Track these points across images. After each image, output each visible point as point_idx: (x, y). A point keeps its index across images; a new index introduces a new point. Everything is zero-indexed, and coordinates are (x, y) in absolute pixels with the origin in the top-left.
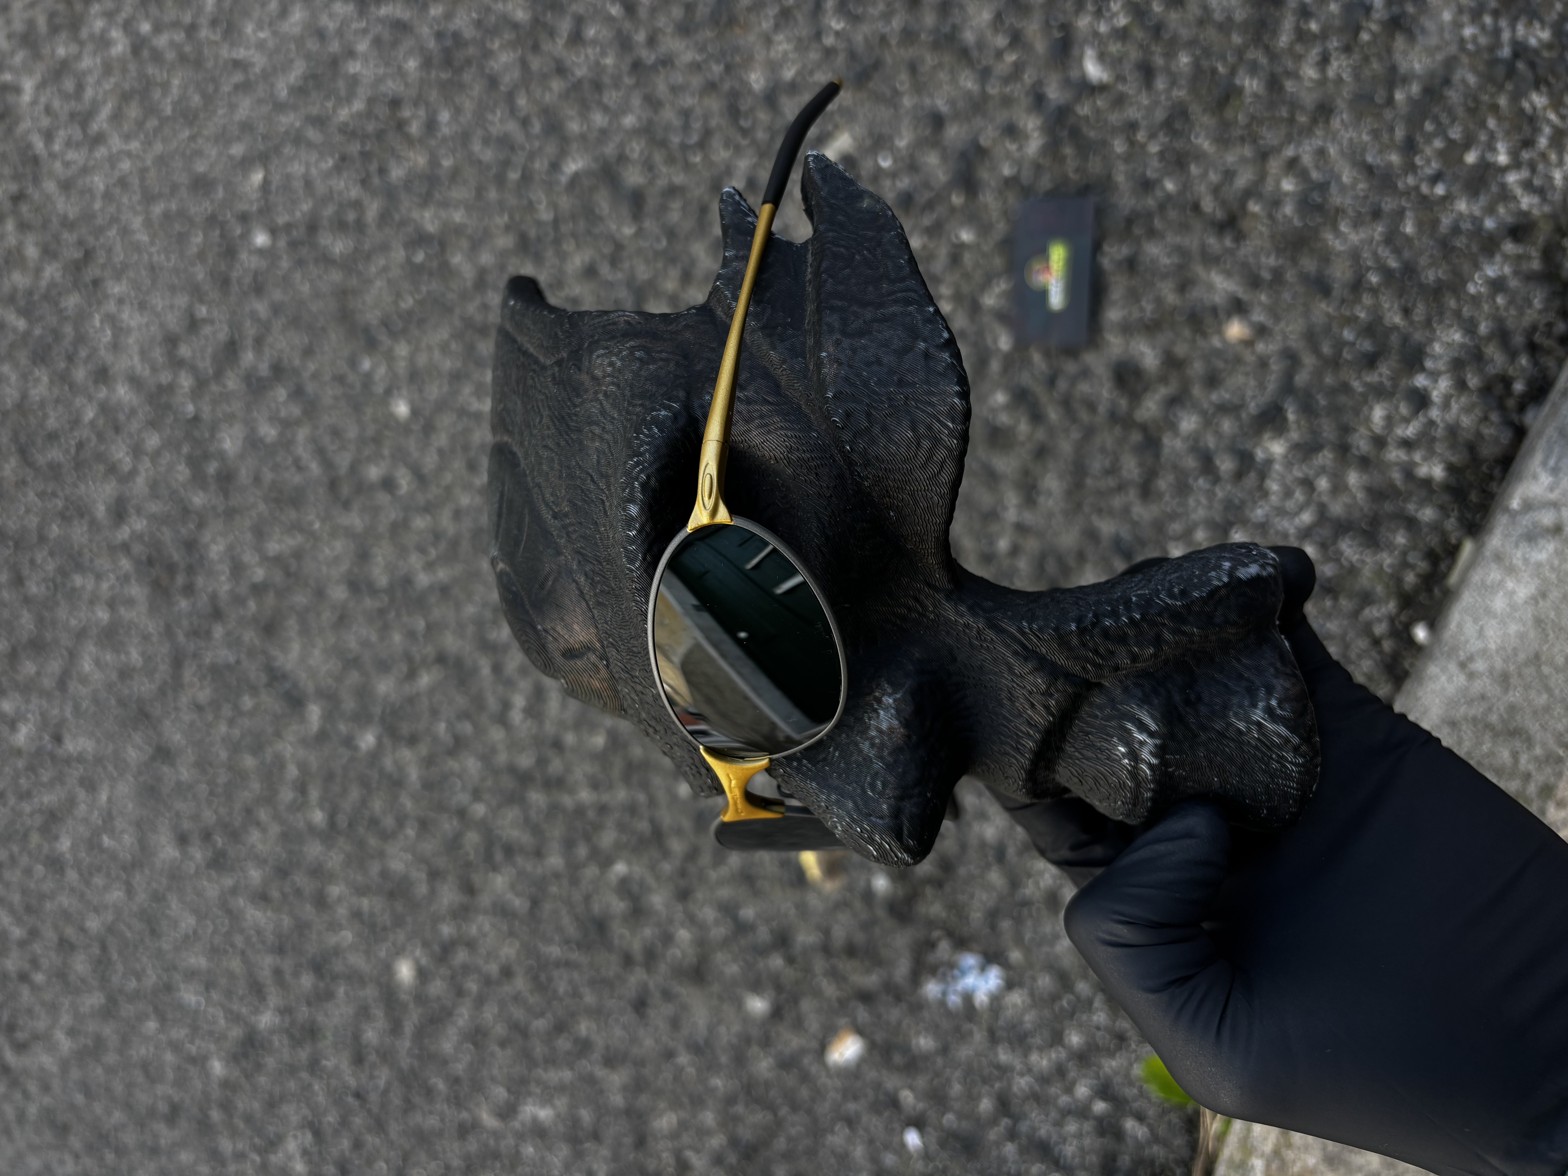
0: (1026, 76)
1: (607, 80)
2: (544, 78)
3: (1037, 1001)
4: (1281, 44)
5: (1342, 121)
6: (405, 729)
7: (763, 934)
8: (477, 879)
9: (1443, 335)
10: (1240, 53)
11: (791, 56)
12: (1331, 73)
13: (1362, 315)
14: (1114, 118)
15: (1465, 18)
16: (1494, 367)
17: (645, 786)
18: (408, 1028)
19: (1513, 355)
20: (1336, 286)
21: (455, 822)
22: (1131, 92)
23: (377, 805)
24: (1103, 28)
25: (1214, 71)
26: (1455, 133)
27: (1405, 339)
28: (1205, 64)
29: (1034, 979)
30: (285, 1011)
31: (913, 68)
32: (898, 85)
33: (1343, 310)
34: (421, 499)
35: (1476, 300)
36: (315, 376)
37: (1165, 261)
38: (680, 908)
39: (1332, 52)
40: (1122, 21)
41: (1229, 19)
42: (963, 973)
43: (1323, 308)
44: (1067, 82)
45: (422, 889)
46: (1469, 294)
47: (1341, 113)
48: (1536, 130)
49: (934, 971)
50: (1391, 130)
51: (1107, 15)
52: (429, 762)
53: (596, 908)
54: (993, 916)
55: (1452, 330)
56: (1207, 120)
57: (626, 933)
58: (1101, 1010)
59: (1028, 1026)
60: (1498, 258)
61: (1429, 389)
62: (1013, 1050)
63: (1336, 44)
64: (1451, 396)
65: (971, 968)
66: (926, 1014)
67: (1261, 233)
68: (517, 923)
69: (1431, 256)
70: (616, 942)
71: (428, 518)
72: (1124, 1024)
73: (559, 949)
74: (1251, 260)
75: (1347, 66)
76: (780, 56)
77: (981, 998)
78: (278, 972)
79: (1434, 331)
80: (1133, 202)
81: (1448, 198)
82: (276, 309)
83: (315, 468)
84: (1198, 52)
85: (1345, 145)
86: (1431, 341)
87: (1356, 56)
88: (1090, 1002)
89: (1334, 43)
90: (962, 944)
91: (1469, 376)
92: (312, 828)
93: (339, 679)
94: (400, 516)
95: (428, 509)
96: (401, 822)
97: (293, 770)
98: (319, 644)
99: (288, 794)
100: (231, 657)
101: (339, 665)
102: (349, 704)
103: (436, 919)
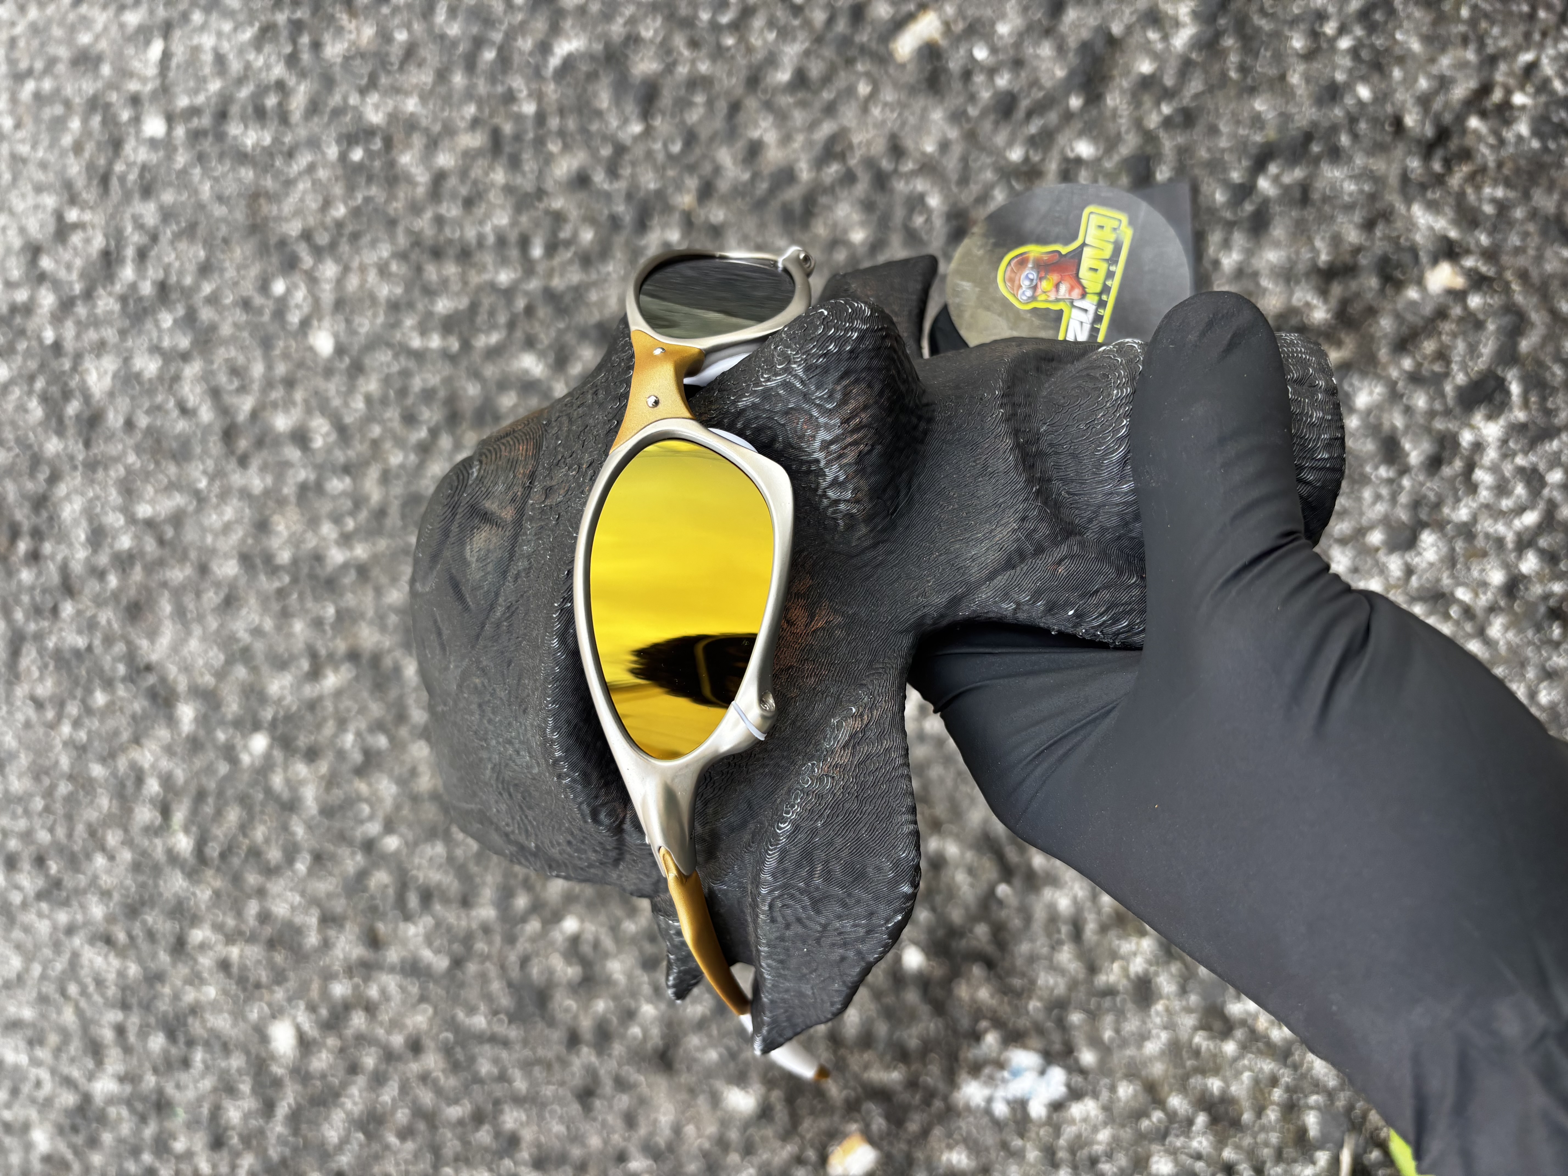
6: (303, 741)
8: (383, 930)
18: (283, 1109)
21: (360, 858)
23: (260, 833)
34: (340, 456)
36: (213, 300)
37: (1351, 189)
45: (312, 939)
52: (327, 783)
53: (536, 973)
57: (573, 1005)
68: (431, 986)
70: (559, 1015)
71: (348, 480)
73: (484, 1021)
78: (120, 1031)
82: (167, 214)
83: (206, 413)
92: (173, 858)
93: (221, 675)
94: (312, 477)
95: (347, 469)
96: (291, 853)
97: (153, 786)
98: (197, 631)
99: (144, 814)
100: (81, 642)
101: (222, 657)
102: (233, 706)
103: (328, 976)
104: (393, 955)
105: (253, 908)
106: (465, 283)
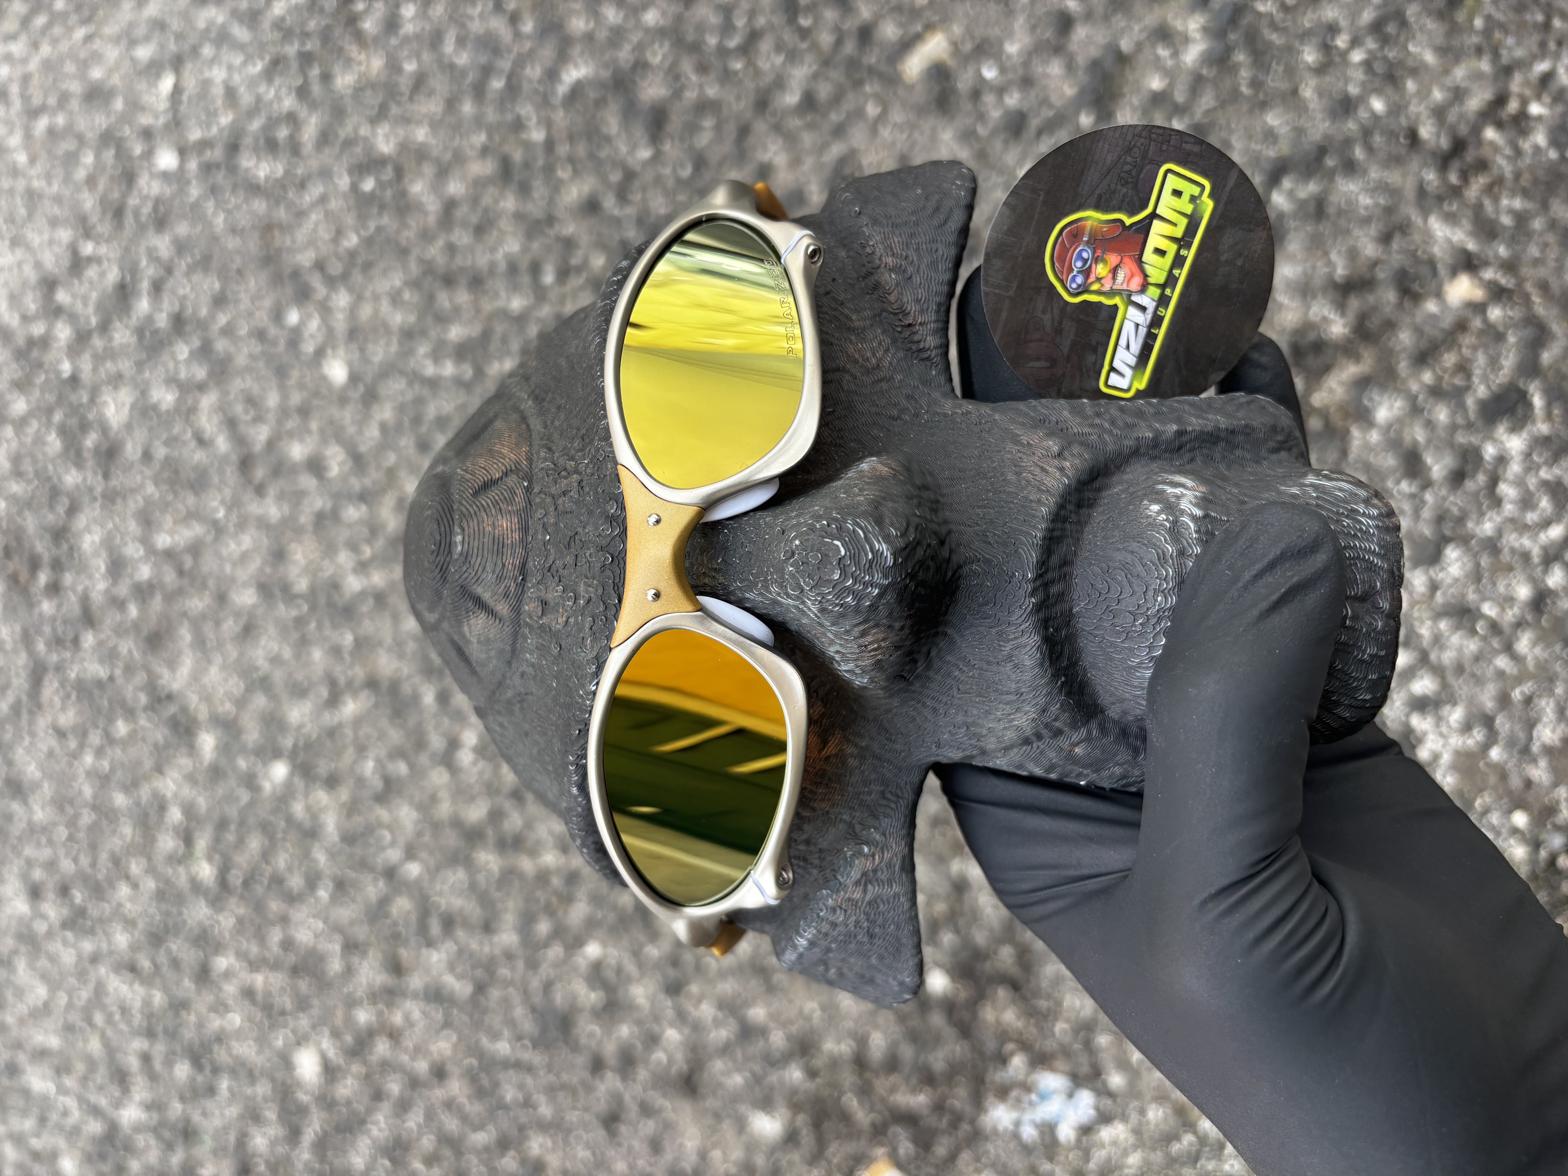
6: (323, 768)
8: (405, 957)
18: (309, 1136)
21: (381, 885)
30: (153, 1106)
34: (356, 484)
36: (228, 331)
37: (1367, 202)
45: (335, 966)
52: (349, 810)
53: (559, 999)
57: (597, 1030)
68: (455, 1012)
70: (583, 1041)
71: (364, 508)
82: (181, 247)
83: (222, 444)
92: (196, 886)
93: (241, 703)
94: (329, 505)
95: (364, 497)
96: (312, 881)
97: (175, 815)
98: (218, 659)
99: (167, 843)
100: (102, 672)
101: (242, 685)
102: (252, 735)
103: (351, 1003)
104: (416, 982)
105: (275, 936)
106: (478, 311)
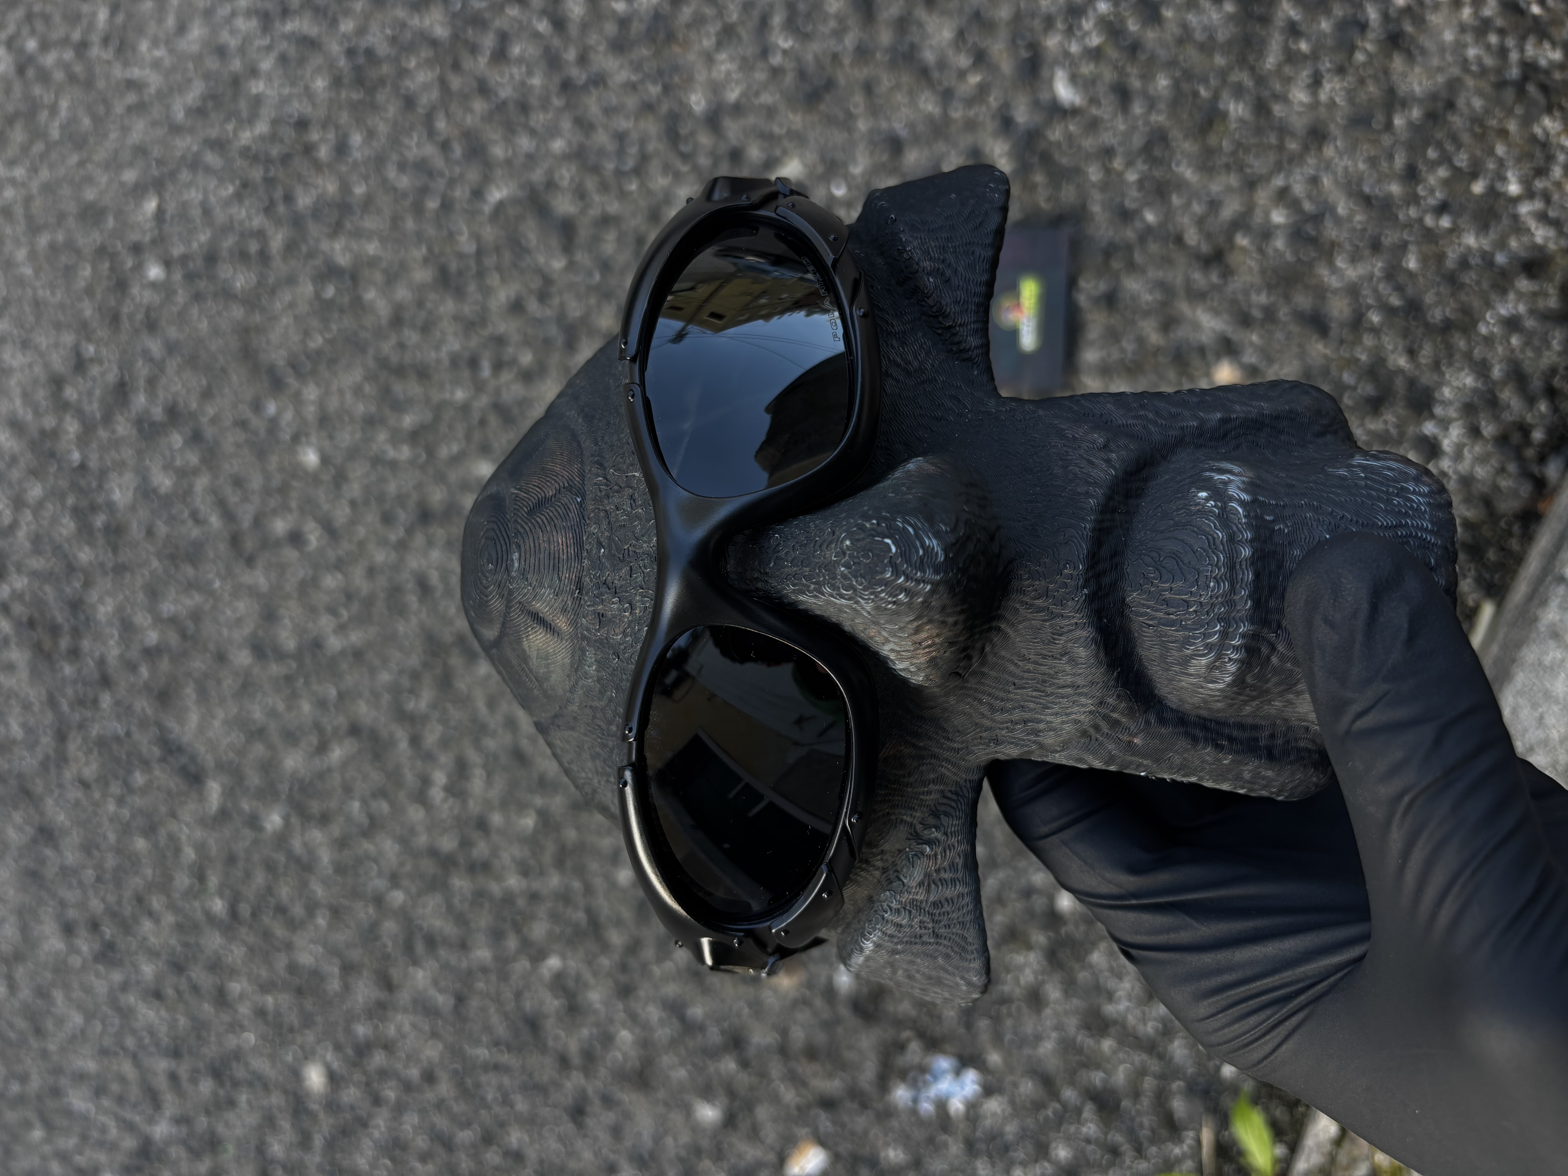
0: (991, 99)
1: (534, 102)
2: (465, 98)
3: (1017, 1108)
4: (1268, 66)
5: (1336, 147)
6: (315, 807)
7: (714, 1036)
8: (395, 973)
9: (1452, 379)
10: (1223, 74)
11: (734, 76)
12: (1323, 97)
13: (1364, 357)
14: (1089, 143)
15: (1469, 38)
16: (1511, 415)
17: (580, 872)
18: (318, 1141)
19: (1531, 401)
20: (1333, 325)
21: (371, 910)
22: (1106, 117)
23: (284, 892)
24: (1074, 48)
25: (1196, 94)
26: (1462, 160)
27: (1412, 383)
28: (1186, 87)
29: (1015, 1085)
30: (182, 1120)
31: (868, 88)
32: (852, 108)
33: (1342, 352)
34: (331, 555)
35: (1489, 340)
36: (215, 421)
37: (1147, 298)
38: (620, 1006)
39: (1324, 74)
40: (1095, 40)
41: (1212, 38)
42: (936, 1078)
43: (1319, 349)
44: (1036, 104)
45: (334, 985)
46: (1479, 335)
47: (1335, 139)
48: (1550, 158)
49: (903, 1075)
50: (1391, 157)
51: (1079, 33)
52: (341, 843)
53: (528, 1005)
54: (968, 1015)
55: (1463, 374)
56: (1189, 146)
57: (562, 1034)
58: (1091, 1121)
59: (1010, 1137)
60: (1511, 296)
61: (1440, 437)
62: (993, 1165)
63: (1328, 65)
64: (1464, 445)
65: (944, 1072)
66: (895, 1123)
67: (1250, 269)
68: (440, 1023)
69: (1438, 294)
70: (551, 1043)
71: (340, 576)
72: (1117, 1138)
73: (486, 1052)
74: (1240, 297)
75: (1341, 89)
76: (723, 76)
77: (957, 1106)
78: (173, 1077)
79: (1443, 374)
80: (1111, 233)
81: (1454, 230)
82: (171, 348)
83: (215, 521)
84: (1178, 74)
85: (1339, 174)
86: (1440, 384)
87: (1350, 80)
88: (1079, 1111)
89: (1326, 64)
90: (933, 1044)
91: (1483, 423)
92: (210, 917)
93: (242, 752)
94: (309, 574)
95: (339, 566)
96: (311, 908)
97: (189, 854)
98: (220, 714)
99: (183, 881)
100: (120, 729)
101: (242, 737)
103: (351, 1018)
106: (428, 401)
